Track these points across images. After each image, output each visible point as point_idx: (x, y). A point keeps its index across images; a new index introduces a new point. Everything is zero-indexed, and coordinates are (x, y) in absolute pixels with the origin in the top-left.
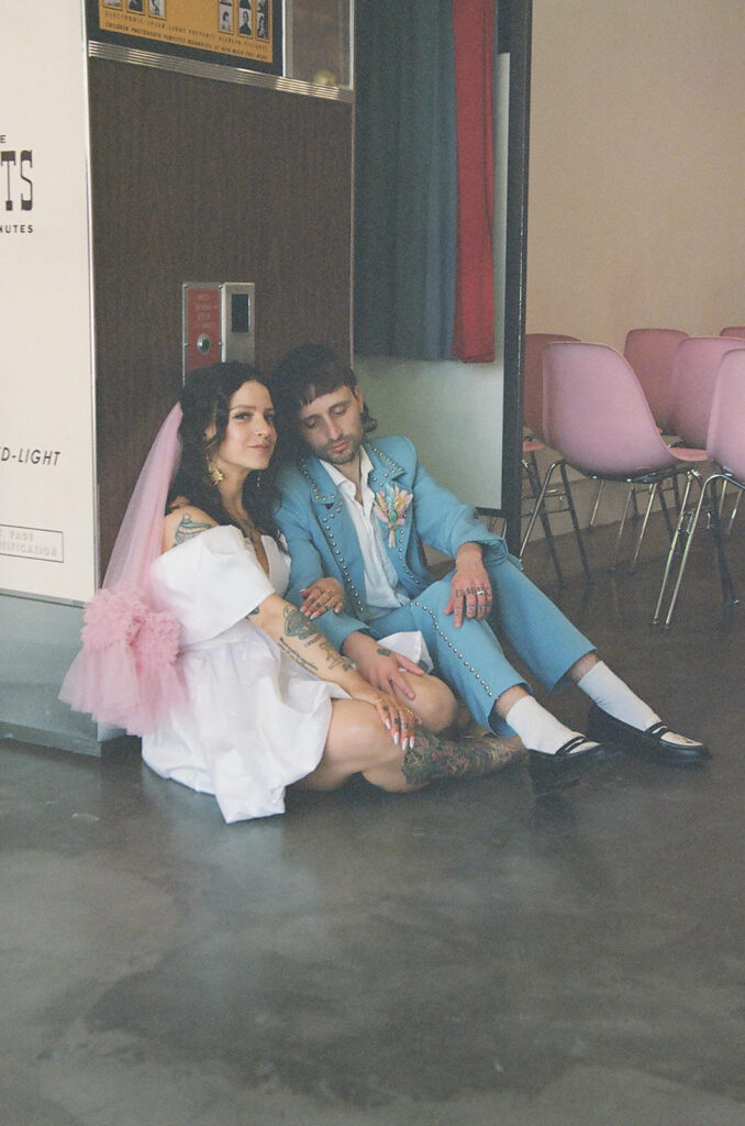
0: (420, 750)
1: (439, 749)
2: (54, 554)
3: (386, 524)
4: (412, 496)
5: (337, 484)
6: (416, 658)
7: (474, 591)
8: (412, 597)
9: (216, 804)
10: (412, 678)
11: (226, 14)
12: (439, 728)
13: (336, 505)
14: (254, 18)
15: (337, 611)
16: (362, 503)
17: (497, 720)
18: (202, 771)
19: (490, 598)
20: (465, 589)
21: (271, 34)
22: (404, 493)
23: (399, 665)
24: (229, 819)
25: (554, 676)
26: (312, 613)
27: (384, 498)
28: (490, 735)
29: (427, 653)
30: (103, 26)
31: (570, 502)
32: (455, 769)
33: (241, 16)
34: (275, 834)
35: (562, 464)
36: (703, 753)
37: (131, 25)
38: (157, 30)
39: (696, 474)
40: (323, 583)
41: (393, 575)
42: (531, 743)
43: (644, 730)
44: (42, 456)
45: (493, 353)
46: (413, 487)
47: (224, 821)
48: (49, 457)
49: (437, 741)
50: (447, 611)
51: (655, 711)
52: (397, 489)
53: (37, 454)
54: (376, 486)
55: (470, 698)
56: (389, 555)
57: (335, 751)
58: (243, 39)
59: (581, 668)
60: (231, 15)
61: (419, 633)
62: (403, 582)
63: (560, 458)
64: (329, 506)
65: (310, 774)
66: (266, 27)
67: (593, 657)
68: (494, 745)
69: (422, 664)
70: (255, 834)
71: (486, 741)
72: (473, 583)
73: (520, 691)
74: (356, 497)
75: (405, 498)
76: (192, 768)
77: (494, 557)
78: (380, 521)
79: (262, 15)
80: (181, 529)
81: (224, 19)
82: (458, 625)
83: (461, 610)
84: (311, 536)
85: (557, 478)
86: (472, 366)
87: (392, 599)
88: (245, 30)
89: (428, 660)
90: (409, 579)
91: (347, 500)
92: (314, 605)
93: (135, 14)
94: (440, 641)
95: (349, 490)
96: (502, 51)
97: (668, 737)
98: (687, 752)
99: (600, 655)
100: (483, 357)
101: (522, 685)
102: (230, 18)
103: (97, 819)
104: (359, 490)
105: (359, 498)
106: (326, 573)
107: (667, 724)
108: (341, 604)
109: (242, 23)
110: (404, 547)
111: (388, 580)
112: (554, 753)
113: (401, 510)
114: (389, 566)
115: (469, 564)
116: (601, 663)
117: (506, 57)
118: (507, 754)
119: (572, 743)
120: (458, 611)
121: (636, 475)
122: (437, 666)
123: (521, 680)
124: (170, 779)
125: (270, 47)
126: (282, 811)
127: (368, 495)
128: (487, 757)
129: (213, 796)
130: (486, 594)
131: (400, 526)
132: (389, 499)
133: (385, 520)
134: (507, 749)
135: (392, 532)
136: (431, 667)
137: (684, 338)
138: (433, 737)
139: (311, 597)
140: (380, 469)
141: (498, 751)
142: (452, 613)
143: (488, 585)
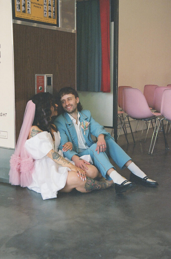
0: (89, 183)
1: (94, 183)
2: (5, 137)
3: (83, 129)
4: (89, 123)
5: (72, 120)
6: (88, 161)
7: (102, 145)
8: (89, 147)
9: (41, 196)
10: (88, 166)
11: (45, 13)
12: (94, 178)
13: (71, 125)
14: (52, 14)
15: (71, 150)
16: (77, 125)
17: (107, 176)
18: (38, 188)
19: (106, 147)
20: (100, 145)
21: (56, 18)
22: (88, 122)
23: (85, 163)
24: (44, 198)
25: (122, 166)
26: (65, 150)
27: (83, 124)
28: (106, 179)
29: (91, 160)
30: (16, 16)
31: (130, 125)
32: (98, 187)
33: (49, 13)
34: (54, 203)
35: (128, 116)
36: (156, 184)
37: (23, 16)
38: (29, 17)
39: (159, 118)
40: (67, 144)
41: (85, 141)
42: (115, 182)
43: (143, 178)
44: (3, 114)
45: (110, 90)
46: (90, 121)
47: (43, 199)
48: (4, 115)
49: (93, 181)
50: (96, 150)
51: (145, 173)
52: (86, 121)
53: (1, 114)
54: (81, 121)
55: (101, 171)
56: (84, 136)
57: (69, 183)
58: (50, 19)
59: (128, 163)
60: (46, 13)
61: (89, 155)
62: (87, 143)
63: (127, 115)
64: (69, 125)
65: (63, 188)
66: (55, 16)
67: (131, 161)
68: (107, 182)
69: (90, 162)
70: (50, 202)
71: (106, 181)
72: (102, 143)
73: (113, 169)
74: (76, 123)
75: (88, 123)
76: (36, 187)
77: (107, 137)
78: (82, 129)
79: (54, 13)
80: (32, 132)
81: (45, 14)
82: (98, 153)
83: (99, 150)
84: (66, 132)
85: (127, 120)
86: (105, 93)
87: (85, 147)
88: (50, 17)
89: (92, 161)
90: (89, 142)
91: (74, 124)
92: (65, 149)
93: (24, 14)
94: (94, 157)
95: (74, 121)
96: (112, 21)
97: (148, 180)
98: (152, 184)
99: (132, 160)
100: (108, 91)
101: (113, 168)
102: (46, 14)
103: (13, 199)
104: (77, 121)
105: (77, 123)
106: (69, 141)
107: (148, 177)
108: (72, 148)
109: (49, 15)
110: (87, 135)
111: (84, 142)
112: (120, 184)
113: (87, 126)
114: (84, 139)
115: (101, 139)
116: (133, 162)
117: (113, 23)
118: (110, 184)
119: (124, 182)
120: (98, 150)
121: (144, 119)
122: (94, 163)
123: (113, 167)
124: (32, 190)
125: (56, 21)
126: (56, 197)
127: (79, 123)
128: (105, 184)
129: (40, 194)
130: (105, 146)
131: (87, 130)
132: (84, 124)
133: (83, 128)
134: (110, 183)
135: (85, 131)
136: (93, 163)
137: (157, 87)
138: (92, 180)
139: (64, 147)
140: (82, 117)
141: (108, 183)
142: (97, 150)
143: (105, 144)
